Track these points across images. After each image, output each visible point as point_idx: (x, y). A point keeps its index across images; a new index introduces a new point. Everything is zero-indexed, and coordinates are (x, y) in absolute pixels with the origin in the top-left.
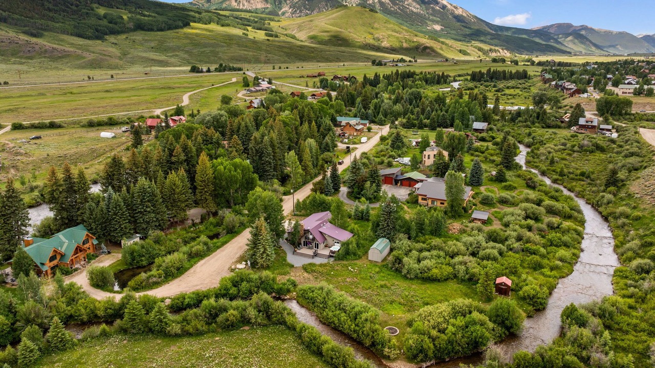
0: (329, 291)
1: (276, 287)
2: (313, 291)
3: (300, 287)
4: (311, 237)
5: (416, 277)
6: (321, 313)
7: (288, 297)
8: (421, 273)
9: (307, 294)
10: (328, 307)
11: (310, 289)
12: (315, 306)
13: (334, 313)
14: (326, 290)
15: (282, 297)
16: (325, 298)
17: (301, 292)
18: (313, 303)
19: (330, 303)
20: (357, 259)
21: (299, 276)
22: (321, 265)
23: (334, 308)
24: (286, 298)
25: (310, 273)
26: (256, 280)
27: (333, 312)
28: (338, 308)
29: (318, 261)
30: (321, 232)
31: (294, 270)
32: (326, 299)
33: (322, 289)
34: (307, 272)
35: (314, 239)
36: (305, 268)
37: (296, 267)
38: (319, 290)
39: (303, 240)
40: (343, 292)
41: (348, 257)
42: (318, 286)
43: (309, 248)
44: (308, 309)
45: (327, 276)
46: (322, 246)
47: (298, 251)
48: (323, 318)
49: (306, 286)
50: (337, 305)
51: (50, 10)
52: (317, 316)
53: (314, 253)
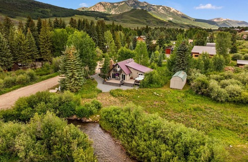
0: (138, 113)
1: (77, 108)
2: (118, 114)
3: (104, 109)
4: (118, 69)
5: (227, 101)
6: (128, 142)
7: (90, 120)
8: (230, 96)
9: (111, 116)
10: (138, 133)
11: (114, 110)
12: (120, 132)
13: (148, 142)
14: (134, 111)
15: (84, 120)
16: (132, 122)
17: (105, 114)
18: (118, 127)
19: (140, 128)
20: (160, 87)
21: (106, 99)
22: (127, 91)
23: (147, 135)
24: (88, 121)
25: (116, 97)
26: (55, 100)
27: (145, 140)
28: (152, 135)
29: (124, 88)
30: (127, 66)
31: (101, 94)
32: (135, 123)
33: (129, 110)
34: (114, 96)
35: (121, 70)
36: (112, 93)
37: (104, 93)
38: (125, 111)
39: (112, 73)
40: (156, 114)
41: (151, 85)
42: (124, 107)
43: (117, 79)
44: (112, 136)
45: (133, 100)
46: (128, 77)
47: (107, 81)
48: (131, 150)
49: (111, 107)
50: (151, 131)
51: (20, 9)
52: (123, 145)
53: (121, 82)
